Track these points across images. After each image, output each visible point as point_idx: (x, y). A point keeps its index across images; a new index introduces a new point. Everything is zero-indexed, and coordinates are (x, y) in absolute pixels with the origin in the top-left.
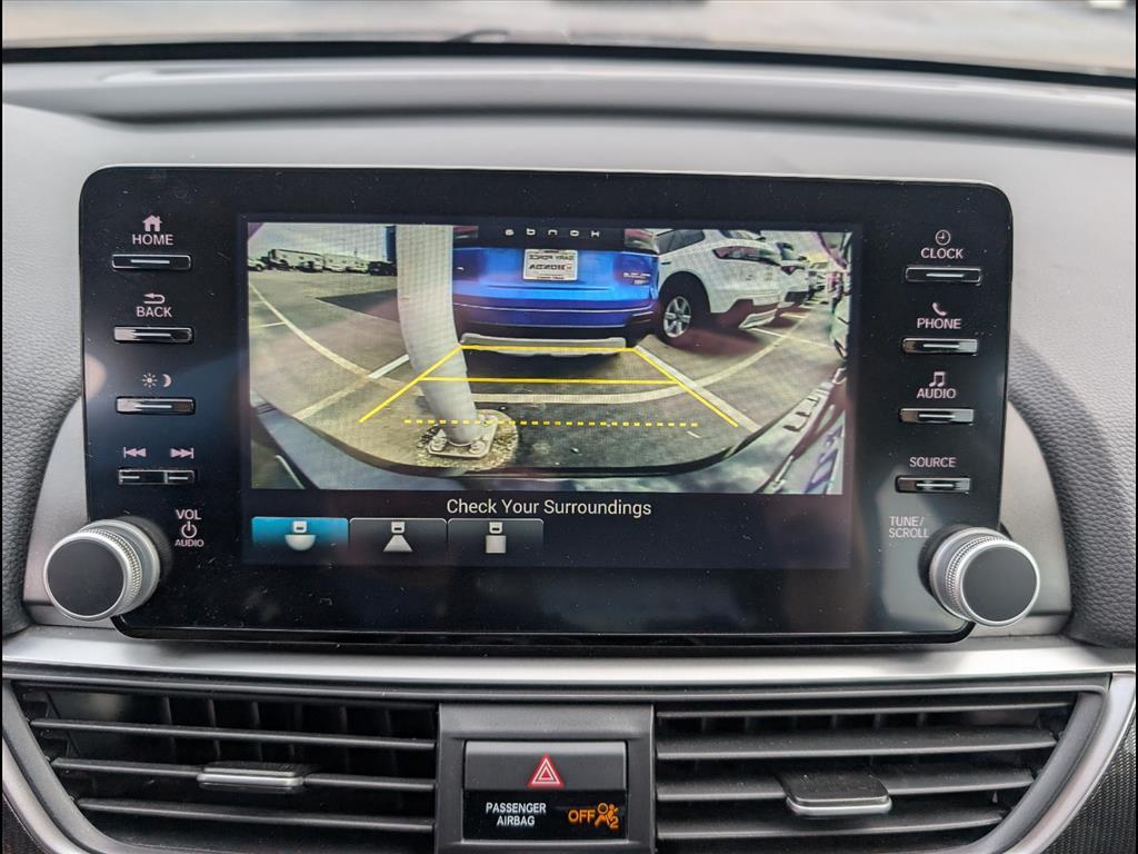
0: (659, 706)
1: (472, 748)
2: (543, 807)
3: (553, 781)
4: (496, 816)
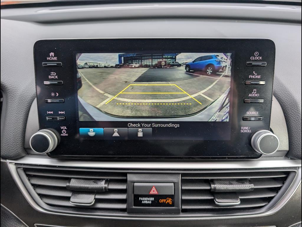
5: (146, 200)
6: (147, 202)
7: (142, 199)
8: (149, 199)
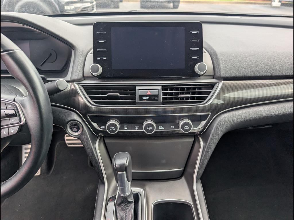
0: (162, 86)
1: (140, 90)
2: (149, 97)
3: (150, 94)
4: (143, 98)
5: (145, 98)
6: (145, 99)
7: (143, 97)
8: (146, 97)
